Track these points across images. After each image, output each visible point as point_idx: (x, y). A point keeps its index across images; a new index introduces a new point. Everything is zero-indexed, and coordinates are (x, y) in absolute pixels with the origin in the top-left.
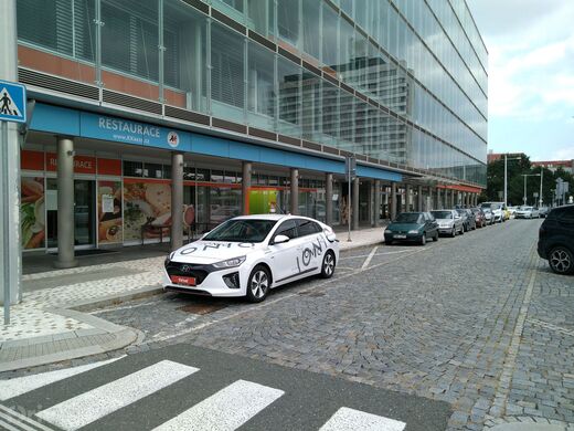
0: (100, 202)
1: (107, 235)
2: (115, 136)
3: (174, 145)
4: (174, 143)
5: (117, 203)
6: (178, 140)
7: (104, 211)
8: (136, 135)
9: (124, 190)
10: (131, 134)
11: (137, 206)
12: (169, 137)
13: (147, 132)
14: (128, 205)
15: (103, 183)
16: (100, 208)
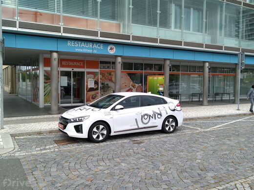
0: (87, 82)
1: (91, 99)
2: (76, 50)
3: (112, 52)
4: (112, 51)
5: (96, 83)
6: (114, 50)
7: (89, 87)
8: (89, 48)
9: (100, 76)
10: (86, 48)
11: (107, 84)
12: (109, 48)
13: (95, 46)
14: (102, 84)
15: (89, 73)
16: (87, 86)
